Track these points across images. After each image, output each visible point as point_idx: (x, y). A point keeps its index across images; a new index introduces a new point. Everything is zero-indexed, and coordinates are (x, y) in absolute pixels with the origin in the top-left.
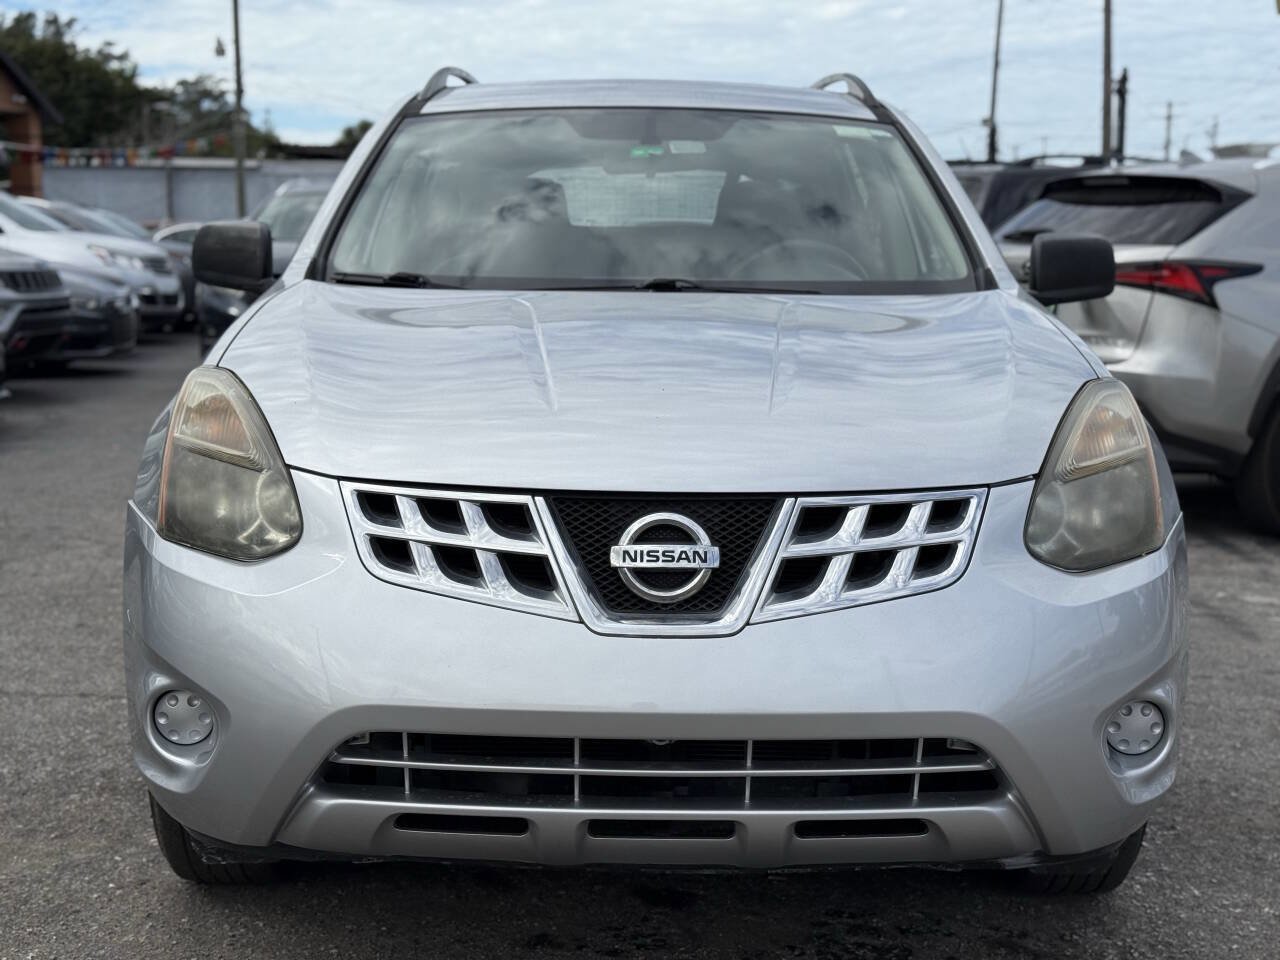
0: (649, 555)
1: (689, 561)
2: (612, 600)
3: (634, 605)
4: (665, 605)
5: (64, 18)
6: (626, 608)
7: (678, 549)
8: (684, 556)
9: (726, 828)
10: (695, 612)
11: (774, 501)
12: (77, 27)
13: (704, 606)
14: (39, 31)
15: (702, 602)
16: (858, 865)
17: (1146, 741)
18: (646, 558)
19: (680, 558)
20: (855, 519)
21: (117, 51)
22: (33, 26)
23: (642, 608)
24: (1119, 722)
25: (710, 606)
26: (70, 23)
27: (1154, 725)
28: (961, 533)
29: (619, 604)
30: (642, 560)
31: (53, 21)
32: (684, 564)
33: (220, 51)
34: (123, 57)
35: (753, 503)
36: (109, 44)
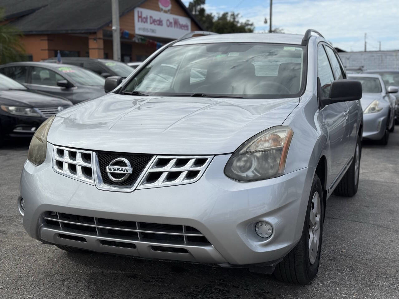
0: (114, 169)
1: (123, 171)
2: (106, 181)
3: (111, 182)
4: (118, 183)
5: (236, 13)
6: (109, 183)
7: (121, 168)
8: (122, 170)
9: (133, 246)
10: (125, 185)
11: (152, 156)
12: (239, 16)
13: (127, 184)
14: (229, 18)
15: (127, 183)
16: (185, 261)
17: (267, 234)
18: (113, 170)
19: (121, 170)
20: (172, 162)
21: (250, 23)
22: (227, 17)
23: (112, 183)
24: (259, 227)
25: (129, 184)
26: (237, 15)
27: (269, 229)
28: (202, 168)
29: (107, 182)
30: (112, 170)
31: (233, 15)
32: (122, 172)
33: (266, 22)
34: (252, 25)
35: (146, 157)
36: (248, 21)
